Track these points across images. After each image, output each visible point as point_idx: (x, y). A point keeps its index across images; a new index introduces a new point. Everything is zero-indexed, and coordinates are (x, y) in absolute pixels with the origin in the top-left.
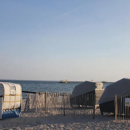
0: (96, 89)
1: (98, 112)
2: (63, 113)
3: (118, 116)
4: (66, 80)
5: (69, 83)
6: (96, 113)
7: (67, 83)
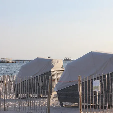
0: (52, 69)
1: (56, 103)
2: (3, 107)
3: (83, 106)
4: (10, 58)
5: (15, 62)
6: (53, 105)
7: (11, 62)
